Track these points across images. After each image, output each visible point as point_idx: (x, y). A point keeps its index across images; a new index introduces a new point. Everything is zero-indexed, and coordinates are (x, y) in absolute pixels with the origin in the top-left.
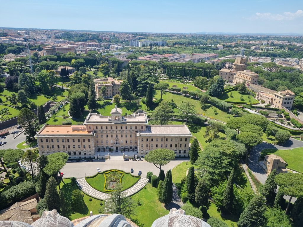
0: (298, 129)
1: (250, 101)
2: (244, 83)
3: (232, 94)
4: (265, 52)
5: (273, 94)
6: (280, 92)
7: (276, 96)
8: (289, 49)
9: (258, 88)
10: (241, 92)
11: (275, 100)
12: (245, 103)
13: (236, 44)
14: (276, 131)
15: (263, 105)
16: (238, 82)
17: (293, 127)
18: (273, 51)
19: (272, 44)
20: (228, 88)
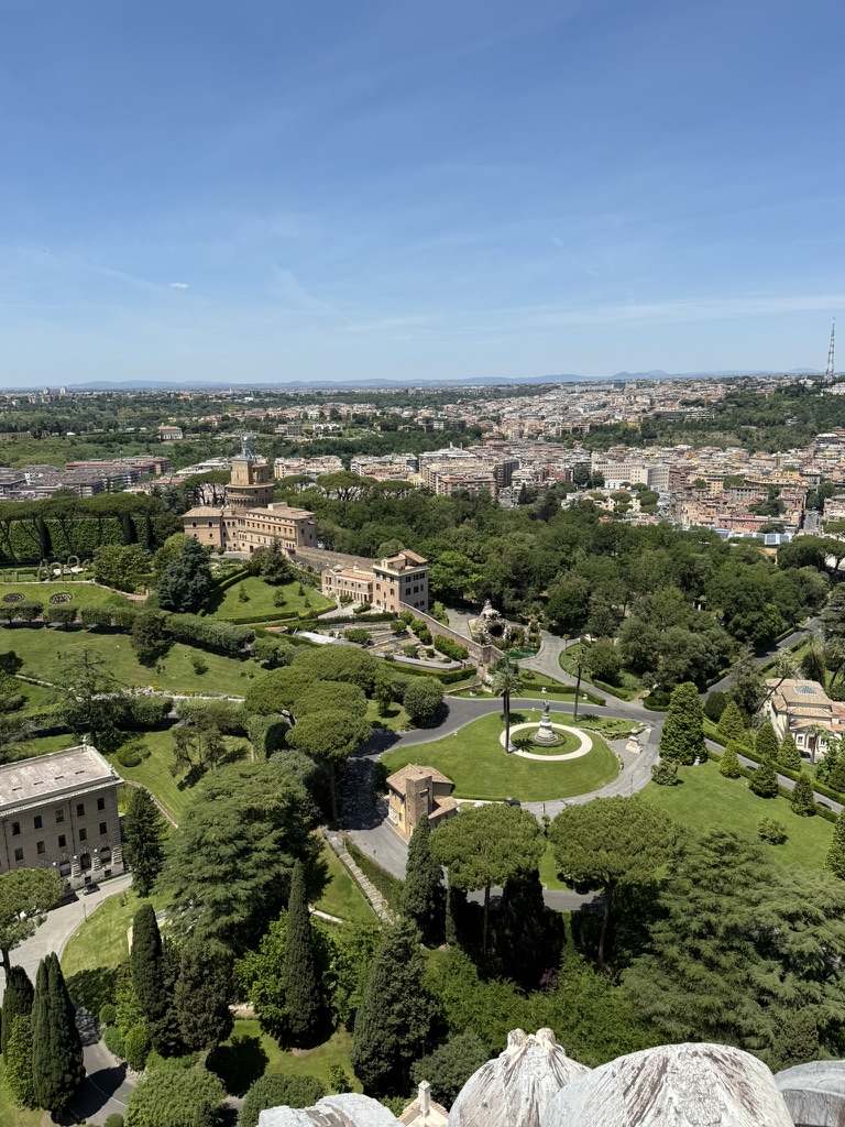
0: (458, 664)
1: (308, 606)
2: (276, 547)
3: (242, 590)
4: (319, 442)
5: (368, 569)
6: (386, 561)
7: (378, 573)
8: (385, 428)
9: (323, 557)
10: (272, 579)
11: (378, 586)
12: (294, 615)
13: (223, 419)
14: (404, 685)
15: (349, 611)
16: (256, 546)
17: (446, 661)
18: (340, 435)
19: (336, 417)
20: (227, 573)
